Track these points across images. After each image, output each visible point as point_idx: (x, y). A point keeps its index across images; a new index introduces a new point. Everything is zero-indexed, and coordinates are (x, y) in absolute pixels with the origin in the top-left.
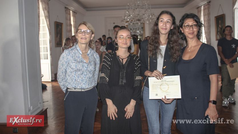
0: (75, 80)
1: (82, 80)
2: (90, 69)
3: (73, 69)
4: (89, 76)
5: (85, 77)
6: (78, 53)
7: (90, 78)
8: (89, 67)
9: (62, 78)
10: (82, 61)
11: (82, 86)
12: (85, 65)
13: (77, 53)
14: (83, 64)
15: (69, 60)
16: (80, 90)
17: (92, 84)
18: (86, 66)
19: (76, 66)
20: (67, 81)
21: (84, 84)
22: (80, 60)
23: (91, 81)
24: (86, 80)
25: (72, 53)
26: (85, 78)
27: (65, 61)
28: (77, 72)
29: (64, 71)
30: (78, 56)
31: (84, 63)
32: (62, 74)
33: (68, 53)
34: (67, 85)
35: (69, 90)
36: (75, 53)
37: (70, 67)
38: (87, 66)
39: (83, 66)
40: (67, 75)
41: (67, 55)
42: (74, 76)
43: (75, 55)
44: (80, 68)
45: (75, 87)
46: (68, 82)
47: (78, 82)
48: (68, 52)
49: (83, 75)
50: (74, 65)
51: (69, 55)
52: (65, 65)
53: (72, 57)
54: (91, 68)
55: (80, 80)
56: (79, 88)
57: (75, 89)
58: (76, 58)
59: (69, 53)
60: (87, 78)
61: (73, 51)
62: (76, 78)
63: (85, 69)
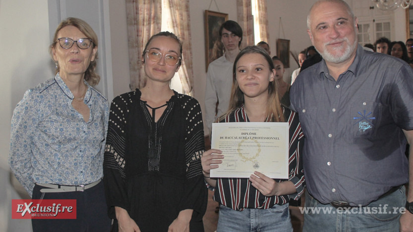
0: (59, 163)
1: (76, 164)
2: (95, 138)
3: (53, 139)
4: (92, 154)
5: (82, 157)
6: (63, 96)
7: (93, 158)
8: (93, 131)
9: (26, 160)
10: (73, 115)
11: (76, 178)
12: (83, 128)
13: (59, 95)
14: (77, 124)
15: (43, 115)
16: (73, 189)
17: (97, 172)
18: (85, 129)
19: (62, 130)
20: (36, 166)
21: (82, 172)
22: (68, 114)
23: (96, 165)
24: (85, 163)
25: (49, 97)
26: (83, 159)
27: (30, 117)
28: (64, 145)
29: (29, 141)
30: (63, 103)
31: (79, 121)
32: (26, 150)
33: (38, 97)
34: (38, 179)
35: (42, 191)
36: (56, 96)
37: (45, 132)
38: (89, 128)
39: (78, 129)
40: (34, 153)
41: (36, 101)
42: (56, 155)
43: (56, 100)
44: (70, 135)
45: (60, 180)
46: (39, 170)
47: (68, 169)
48: (37, 95)
49: (78, 150)
50: (56, 129)
51: (40, 102)
52: (30, 126)
53: (50, 106)
54: (96, 133)
55: (71, 163)
56: (69, 183)
57: (59, 187)
58: (60, 110)
59: (42, 97)
60: (88, 157)
61: (51, 92)
62: (59, 159)
63: (82, 137)
